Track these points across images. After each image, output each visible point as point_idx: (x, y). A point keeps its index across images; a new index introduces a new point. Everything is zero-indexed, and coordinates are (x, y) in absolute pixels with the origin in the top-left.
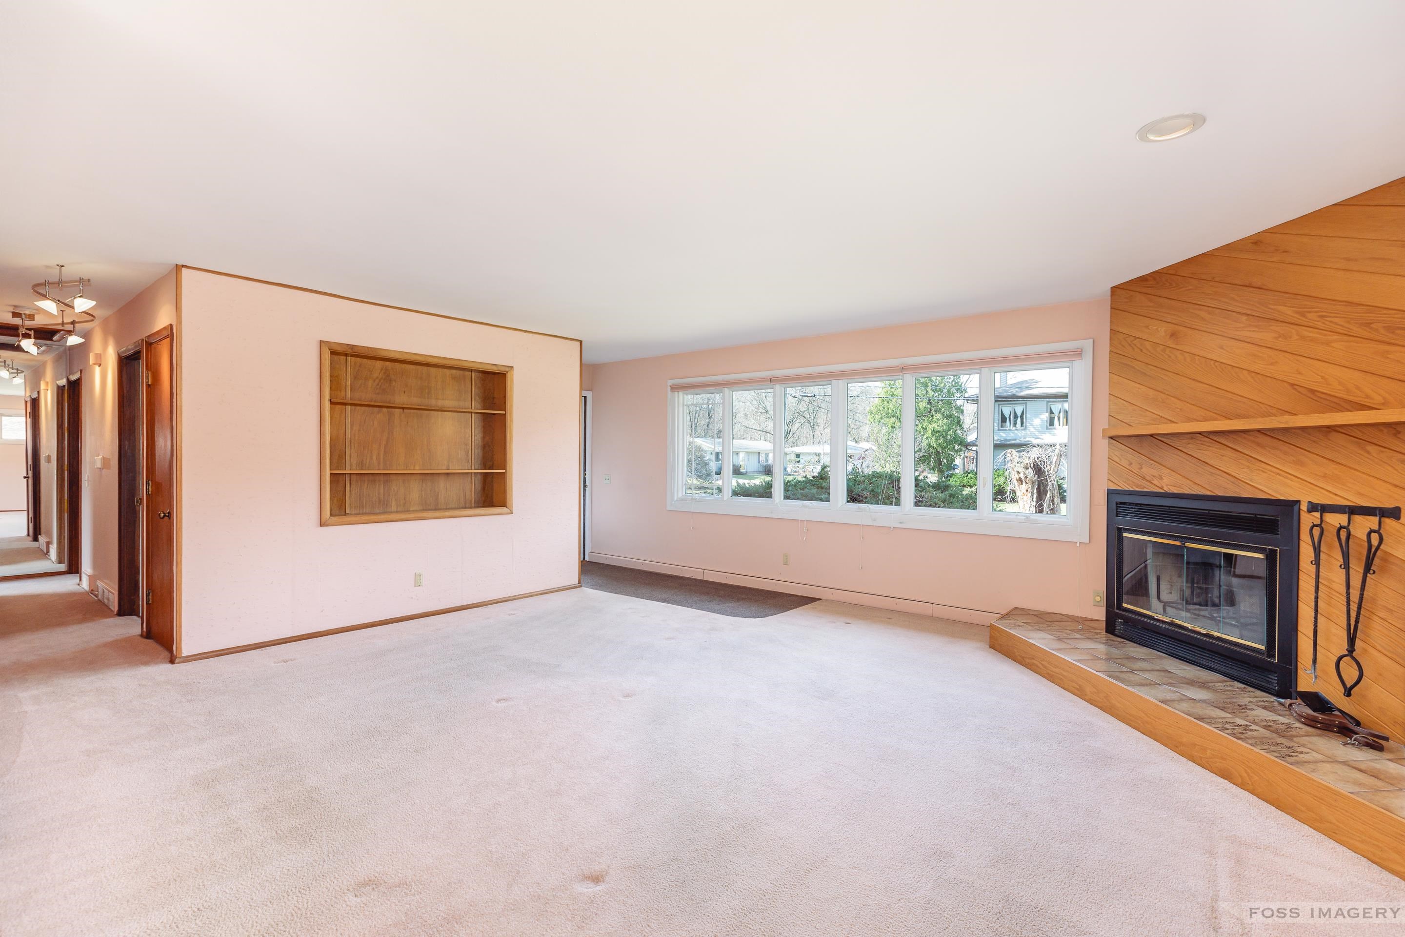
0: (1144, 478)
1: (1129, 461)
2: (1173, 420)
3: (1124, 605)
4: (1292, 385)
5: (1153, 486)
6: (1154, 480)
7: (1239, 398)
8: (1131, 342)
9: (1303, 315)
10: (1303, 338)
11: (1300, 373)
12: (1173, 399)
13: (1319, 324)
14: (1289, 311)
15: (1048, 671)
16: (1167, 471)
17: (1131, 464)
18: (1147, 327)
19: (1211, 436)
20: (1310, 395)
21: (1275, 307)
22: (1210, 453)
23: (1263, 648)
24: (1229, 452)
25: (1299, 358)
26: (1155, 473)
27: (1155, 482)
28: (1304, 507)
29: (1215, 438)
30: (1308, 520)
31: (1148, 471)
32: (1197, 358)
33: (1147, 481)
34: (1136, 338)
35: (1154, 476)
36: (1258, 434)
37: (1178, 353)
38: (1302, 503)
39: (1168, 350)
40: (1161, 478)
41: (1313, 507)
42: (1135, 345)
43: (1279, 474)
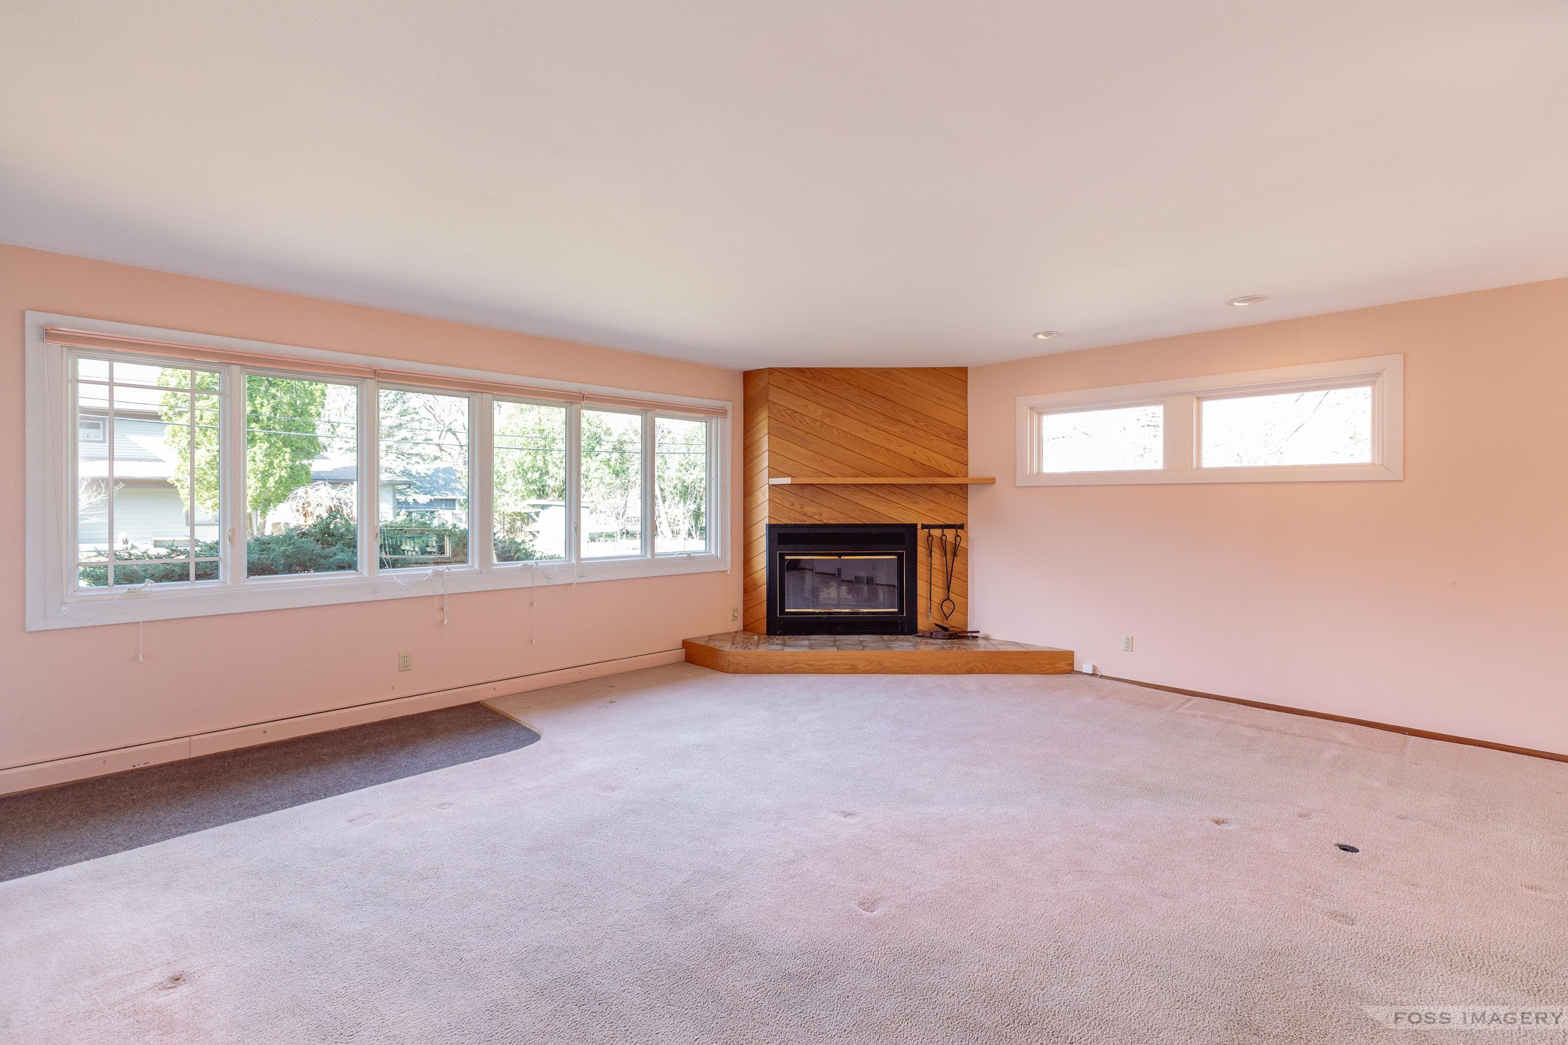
0: (805, 515)
1: (791, 502)
2: (830, 474)
3: (786, 610)
4: (911, 459)
5: (814, 520)
6: (814, 516)
7: (880, 464)
8: (791, 414)
9: (917, 422)
10: (916, 435)
11: (916, 454)
12: (830, 460)
13: (925, 429)
14: (909, 419)
15: (814, 667)
16: (826, 509)
17: (793, 504)
18: (806, 406)
19: (860, 487)
20: (921, 466)
21: (901, 414)
22: (859, 498)
23: (897, 610)
24: (874, 497)
25: (914, 445)
26: (814, 510)
27: (816, 517)
28: (919, 527)
29: (863, 488)
30: (922, 534)
31: (808, 509)
32: (849, 435)
33: (808, 516)
34: (795, 412)
35: (815, 513)
36: (891, 486)
37: (834, 430)
38: (918, 525)
39: (825, 426)
40: (821, 514)
41: (924, 527)
42: (795, 417)
43: (904, 509)
